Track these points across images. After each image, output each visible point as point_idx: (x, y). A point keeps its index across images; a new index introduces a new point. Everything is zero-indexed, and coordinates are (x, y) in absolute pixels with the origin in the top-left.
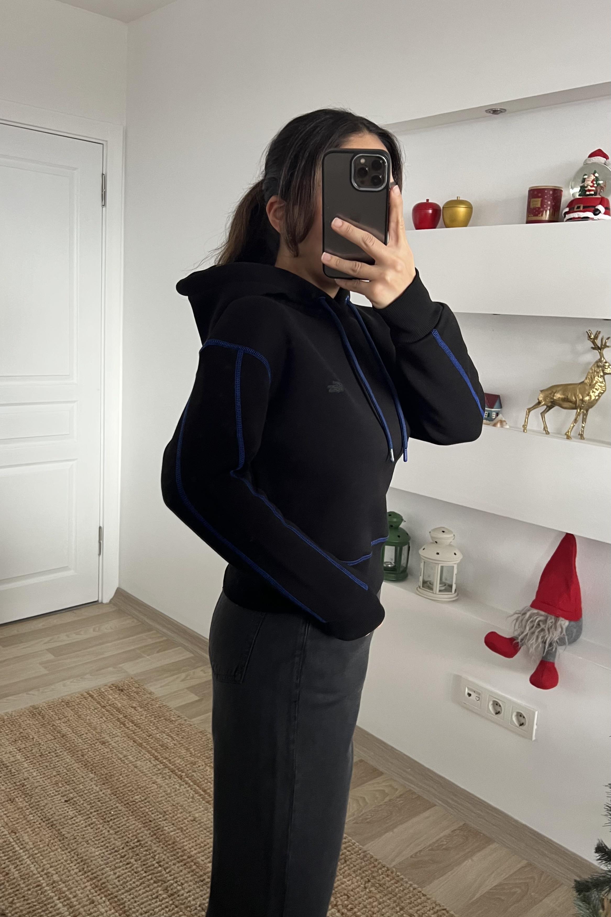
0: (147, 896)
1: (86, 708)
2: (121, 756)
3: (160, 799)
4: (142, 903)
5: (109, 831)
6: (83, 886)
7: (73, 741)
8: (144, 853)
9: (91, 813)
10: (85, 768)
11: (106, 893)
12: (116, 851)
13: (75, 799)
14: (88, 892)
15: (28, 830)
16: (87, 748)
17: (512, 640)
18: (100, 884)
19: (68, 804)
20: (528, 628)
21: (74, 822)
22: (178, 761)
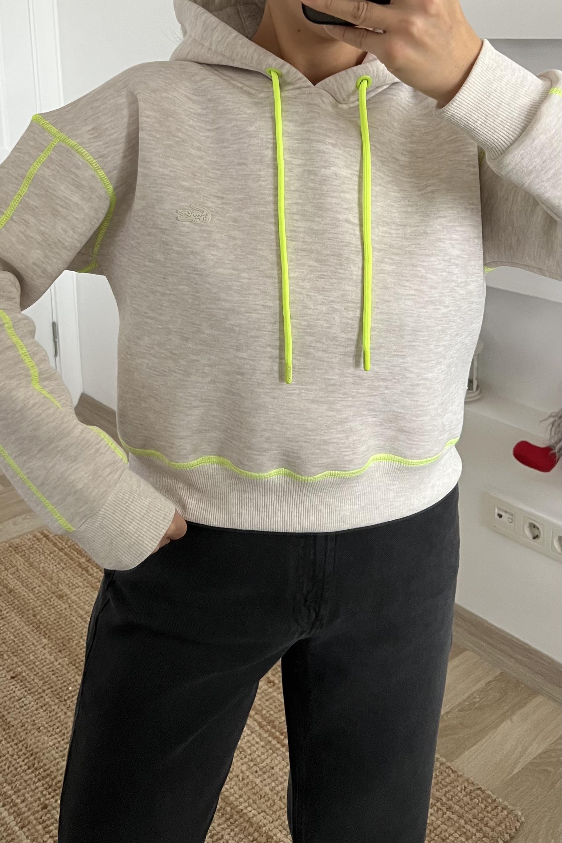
1: (40, 552)
5: (65, 713)
6: (33, 787)
7: (23, 597)
9: (44, 691)
10: (38, 631)
13: (24, 674)
16: (40, 606)
18: (54, 783)
19: (16, 681)
21: (23, 705)
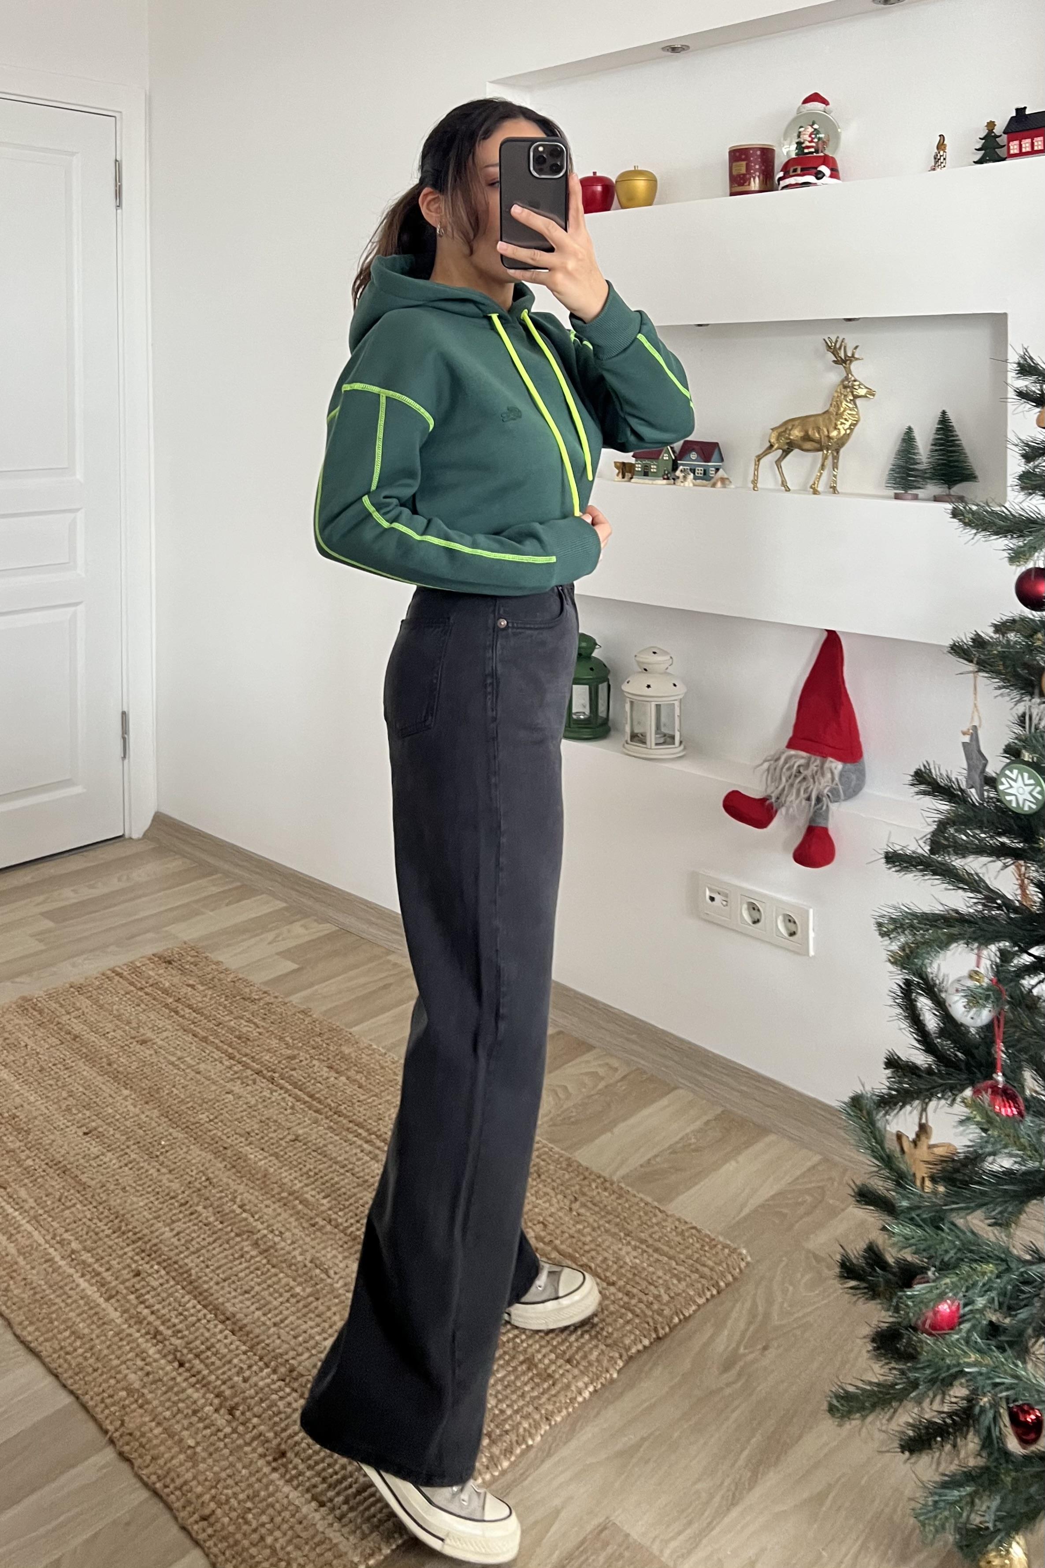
0: (226, 1257)
1: (112, 992)
2: (173, 1059)
3: (238, 1116)
4: (219, 1268)
5: (158, 1170)
6: (120, 1253)
7: (92, 1044)
8: (218, 1195)
9: (128, 1147)
10: (115, 1082)
11: (159, 1260)
12: (172, 1198)
13: (100, 1129)
14: (129, 1261)
15: (26, 1181)
16: (116, 1053)
17: (763, 800)
18: (148, 1246)
19: (90, 1137)
20: (784, 780)
21: (100, 1163)
22: (267, 1058)
